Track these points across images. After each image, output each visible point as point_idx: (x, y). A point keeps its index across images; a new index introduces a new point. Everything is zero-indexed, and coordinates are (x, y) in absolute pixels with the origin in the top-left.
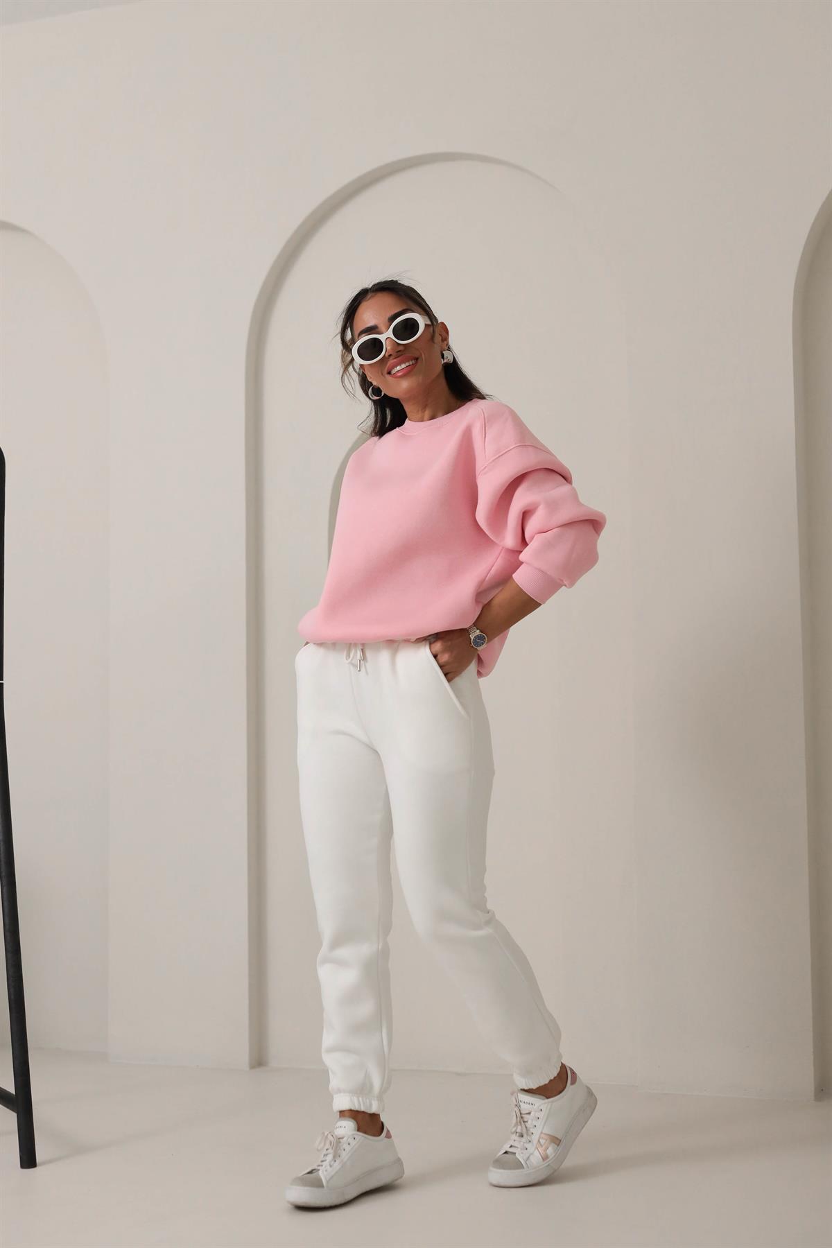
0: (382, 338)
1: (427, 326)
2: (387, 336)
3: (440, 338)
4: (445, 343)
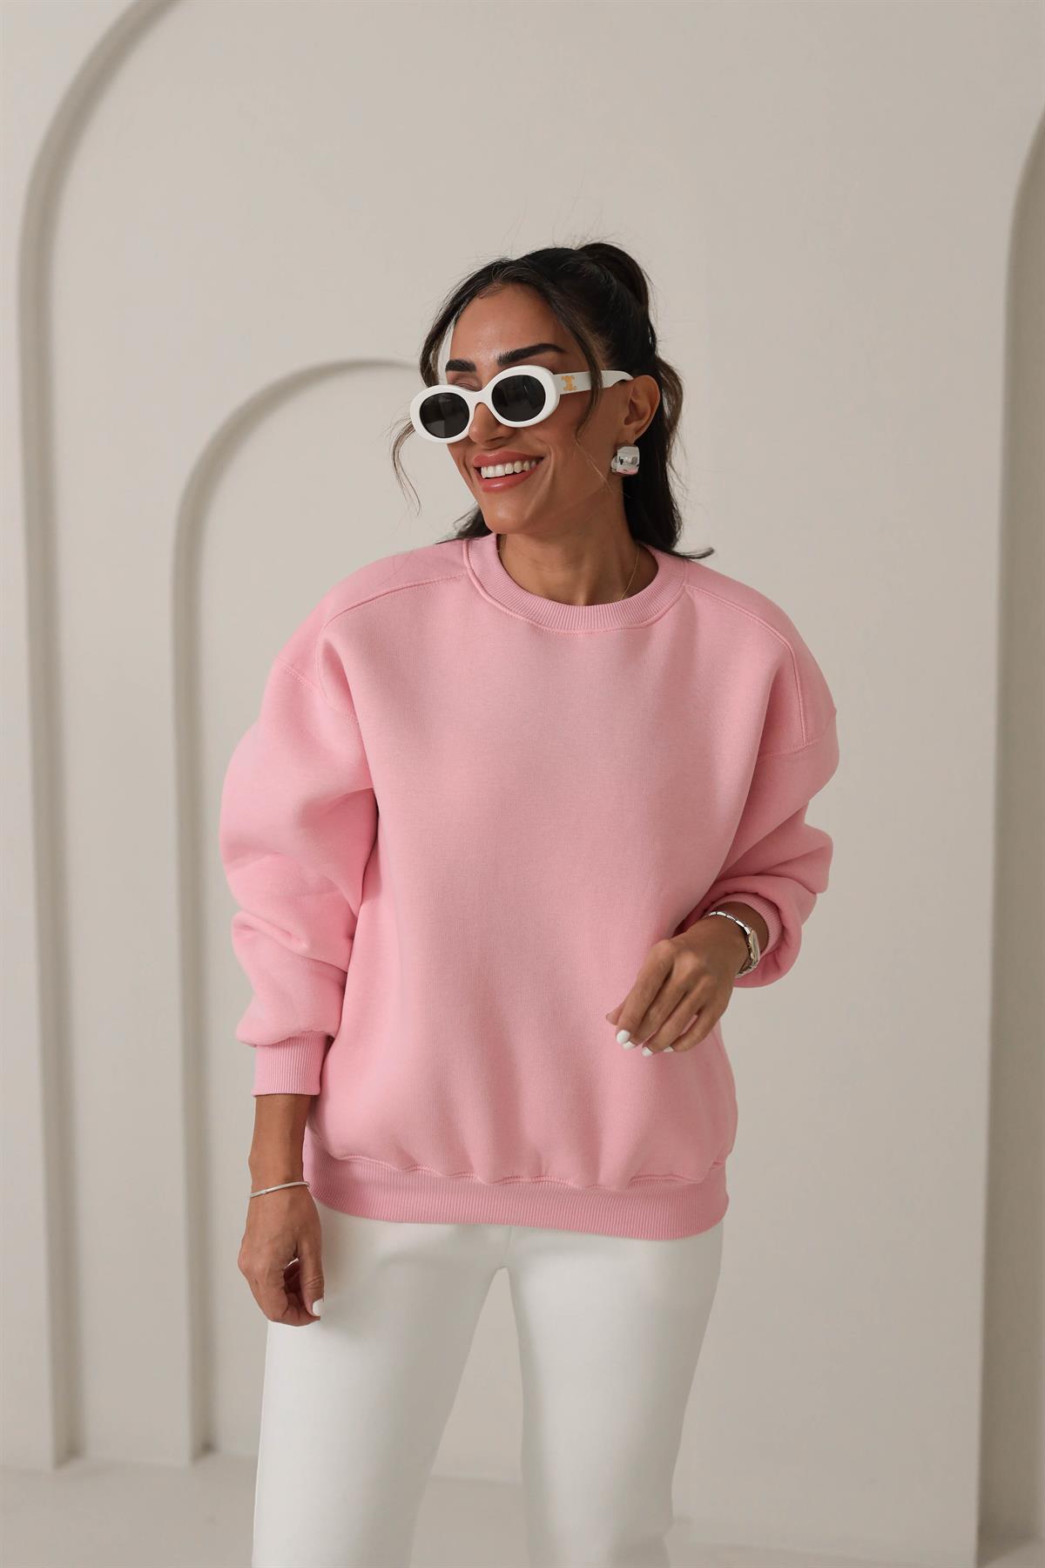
3: (625, 413)
4: (634, 425)
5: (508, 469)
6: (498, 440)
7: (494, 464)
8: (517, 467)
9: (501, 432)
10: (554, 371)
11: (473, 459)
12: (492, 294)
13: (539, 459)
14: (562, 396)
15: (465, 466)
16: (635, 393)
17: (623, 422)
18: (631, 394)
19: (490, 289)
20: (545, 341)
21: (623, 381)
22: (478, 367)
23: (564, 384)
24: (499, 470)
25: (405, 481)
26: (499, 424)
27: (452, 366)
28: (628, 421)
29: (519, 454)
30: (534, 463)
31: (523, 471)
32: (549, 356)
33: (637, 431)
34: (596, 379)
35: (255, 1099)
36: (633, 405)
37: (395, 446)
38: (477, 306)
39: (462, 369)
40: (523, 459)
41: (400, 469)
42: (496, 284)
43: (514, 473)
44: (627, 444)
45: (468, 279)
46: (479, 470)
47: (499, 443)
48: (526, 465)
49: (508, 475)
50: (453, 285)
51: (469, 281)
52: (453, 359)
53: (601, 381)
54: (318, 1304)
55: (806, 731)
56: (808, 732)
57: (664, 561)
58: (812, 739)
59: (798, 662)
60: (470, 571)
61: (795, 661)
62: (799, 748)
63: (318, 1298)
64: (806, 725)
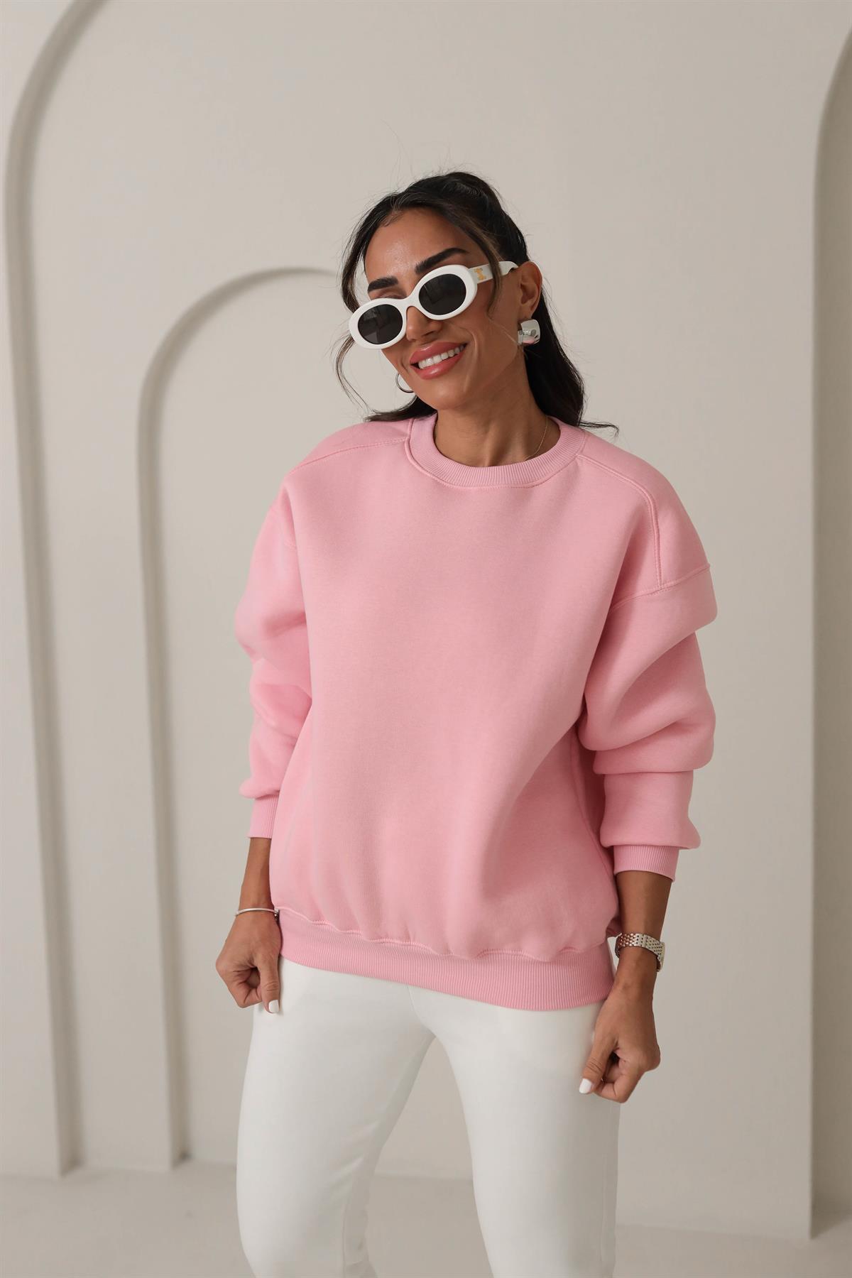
0: (401, 305)
1: (481, 287)
2: (408, 303)
3: (520, 294)
4: (529, 303)
5: (444, 356)
6: (430, 334)
7: (431, 355)
8: (451, 354)
9: (433, 327)
11: (410, 355)
12: (392, 221)
13: (465, 345)
14: (475, 286)
15: (403, 365)
16: (523, 278)
17: (520, 301)
18: (520, 280)
19: (391, 217)
20: (449, 246)
21: (512, 269)
22: (399, 280)
23: (477, 275)
25: (350, 389)
26: (427, 319)
27: (372, 286)
29: (449, 343)
30: (462, 347)
31: (455, 355)
32: (457, 256)
33: (532, 307)
34: (495, 270)
36: (523, 287)
37: (337, 363)
38: (382, 234)
39: (383, 285)
40: (453, 346)
41: (343, 380)
42: (395, 212)
43: (449, 358)
45: (367, 215)
46: (416, 365)
47: (431, 336)
48: (457, 350)
50: (355, 223)
51: (368, 218)
52: (371, 281)
53: (500, 270)
54: (273, 1004)
55: (660, 576)
56: (662, 576)
57: (566, 430)
58: (665, 582)
59: (656, 519)
60: (407, 439)
61: (654, 518)
62: (654, 590)
63: (273, 999)
64: (660, 571)
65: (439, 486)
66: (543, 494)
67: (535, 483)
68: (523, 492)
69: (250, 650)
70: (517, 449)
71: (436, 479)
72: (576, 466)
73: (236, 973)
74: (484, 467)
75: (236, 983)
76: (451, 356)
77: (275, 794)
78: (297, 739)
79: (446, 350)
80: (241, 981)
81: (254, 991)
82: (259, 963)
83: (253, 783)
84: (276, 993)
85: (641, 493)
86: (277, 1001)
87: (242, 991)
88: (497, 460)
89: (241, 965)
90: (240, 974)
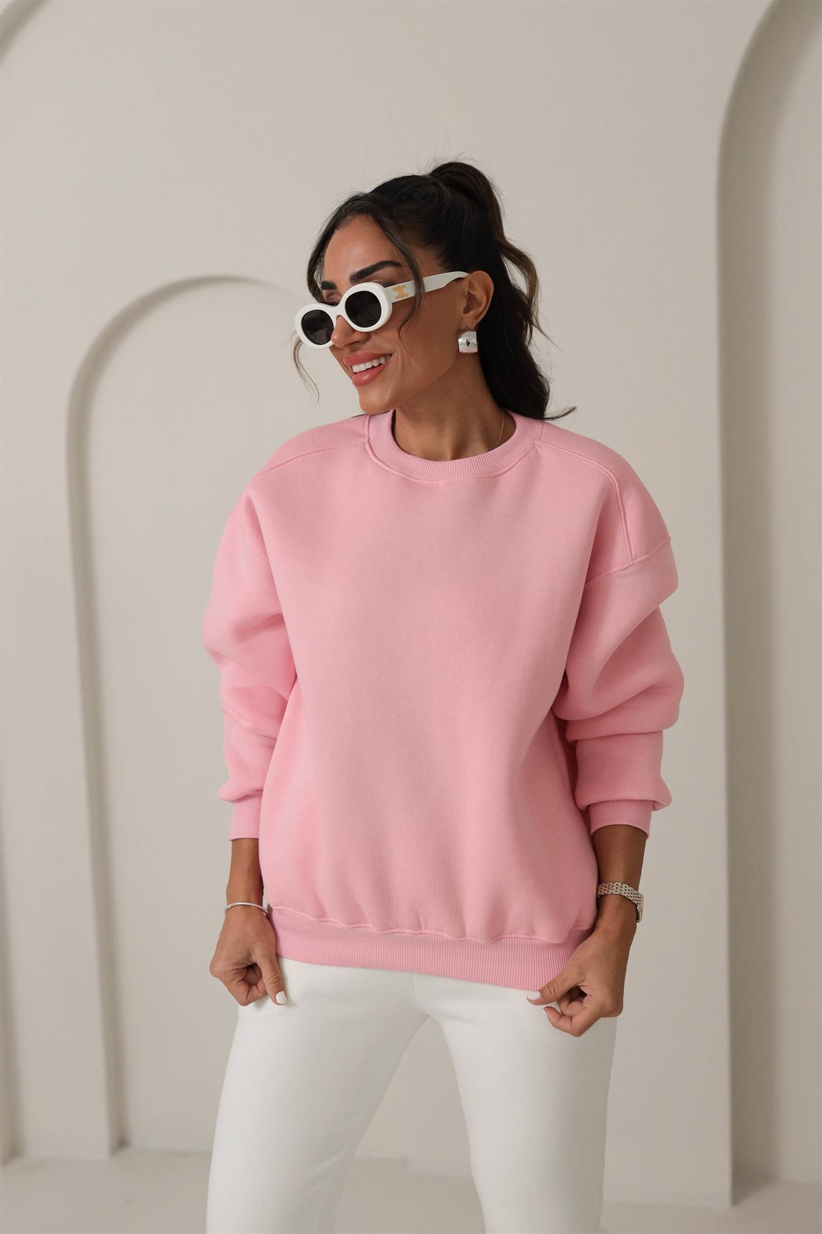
0: (332, 313)
5: (369, 365)
6: (356, 342)
7: (358, 362)
9: (356, 337)
10: (386, 284)
13: (389, 356)
14: (394, 304)
16: (471, 287)
17: (461, 312)
18: (466, 289)
19: (348, 220)
20: (386, 257)
23: (396, 294)
24: (362, 367)
26: (354, 331)
28: (466, 311)
29: (371, 354)
30: (386, 358)
31: (380, 364)
35: (231, 843)
36: (470, 297)
39: (330, 288)
40: (378, 357)
41: (301, 368)
42: (349, 217)
43: (373, 367)
44: (467, 329)
47: (357, 345)
48: (381, 360)
49: (369, 369)
54: (280, 997)
55: (631, 552)
56: (633, 553)
57: (521, 422)
58: (636, 558)
59: (621, 497)
60: (366, 439)
61: (619, 496)
62: (626, 565)
63: (279, 991)
64: (630, 547)
65: (407, 482)
66: (509, 483)
67: (500, 472)
68: (489, 482)
69: (218, 656)
70: (476, 443)
71: (403, 475)
72: (538, 456)
73: (236, 971)
74: (447, 460)
75: (236, 981)
76: (375, 365)
77: (259, 793)
78: (276, 740)
79: (371, 360)
80: (239, 979)
81: (254, 988)
82: (258, 957)
83: (234, 784)
84: (280, 984)
85: (605, 473)
86: (283, 992)
87: (242, 988)
88: (459, 452)
89: (239, 964)
90: (238, 972)
